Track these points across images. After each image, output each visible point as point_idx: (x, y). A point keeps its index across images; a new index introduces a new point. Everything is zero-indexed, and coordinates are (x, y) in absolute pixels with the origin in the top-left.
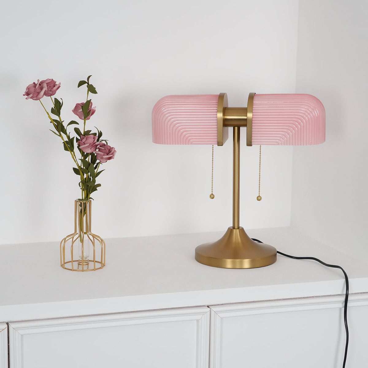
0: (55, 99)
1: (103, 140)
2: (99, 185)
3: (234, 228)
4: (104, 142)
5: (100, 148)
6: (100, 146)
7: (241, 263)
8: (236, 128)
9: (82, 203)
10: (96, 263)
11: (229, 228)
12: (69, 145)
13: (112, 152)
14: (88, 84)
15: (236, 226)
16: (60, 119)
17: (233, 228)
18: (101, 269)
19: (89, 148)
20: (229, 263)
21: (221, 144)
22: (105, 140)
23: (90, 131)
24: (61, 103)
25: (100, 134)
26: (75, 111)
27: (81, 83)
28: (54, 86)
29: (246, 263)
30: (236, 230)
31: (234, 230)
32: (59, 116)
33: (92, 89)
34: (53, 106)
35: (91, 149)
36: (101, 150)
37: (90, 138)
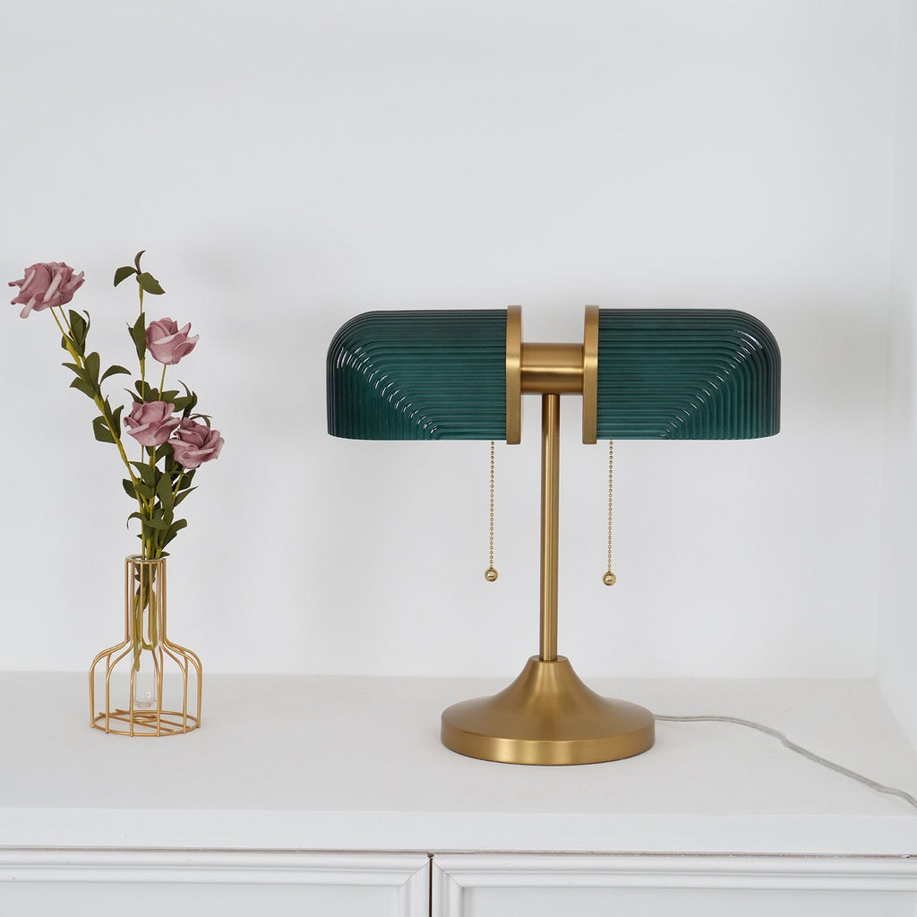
0: (72, 313)
2: (182, 524)
4: (200, 421)
5: (183, 431)
6: (183, 428)
13: (212, 441)
14: (139, 273)
19: (150, 433)
22: (205, 417)
27: (122, 274)
28: (69, 281)
33: (150, 285)
35: (156, 436)
36: (184, 438)
37: (153, 409)
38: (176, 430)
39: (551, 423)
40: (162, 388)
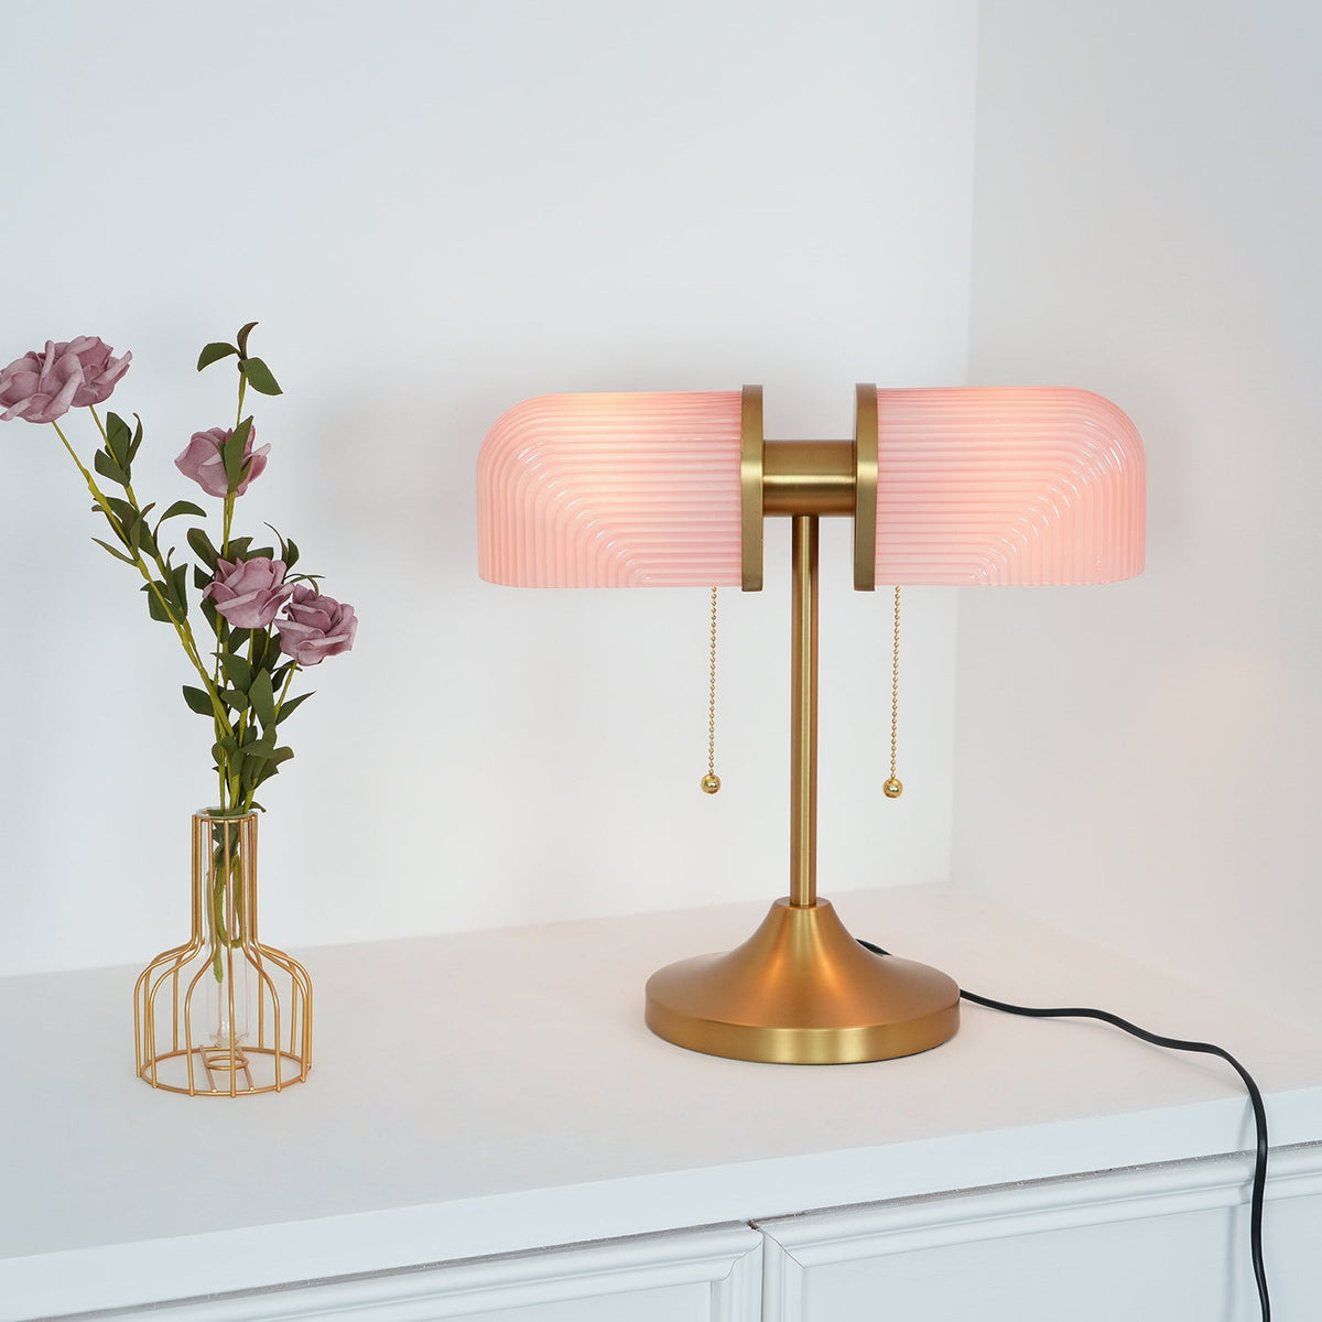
0: (112, 418)
1: (303, 577)
3: (795, 903)
7: (833, 1043)
8: (805, 521)
9: (223, 824)
10: (284, 1063)
11: (776, 906)
12: (166, 600)
15: (802, 897)
16: (130, 495)
17: (791, 903)
18: (299, 1085)
20: (784, 1041)
21: (757, 586)
23: (249, 540)
24: (134, 432)
25: (291, 555)
26: (190, 462)
27: (213, 353)
28: (106, 368)
29: (852, 1042)
30: (805, 911)
31: (799, 912)
32: (126, 484)
34: (102, 444)
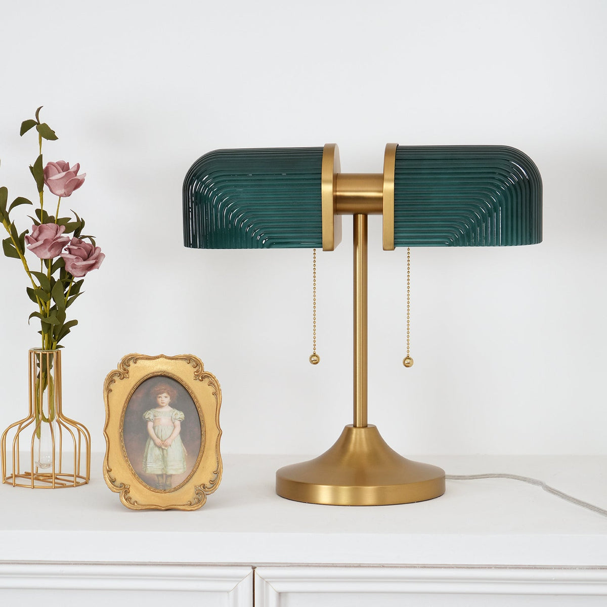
2: (74, 323)
4: (87, 241)
5: (71, 247)
6: (71, 245)
13: (95, 255)
14: (38, 124)
19: (46, 248)
22: (90, 237)
33: (47, 133)
35: (49, 250)
36: (72, 252)
37: (47, 229)
38: (66, 247)
39: (360, 238)
40: (57, 216)
